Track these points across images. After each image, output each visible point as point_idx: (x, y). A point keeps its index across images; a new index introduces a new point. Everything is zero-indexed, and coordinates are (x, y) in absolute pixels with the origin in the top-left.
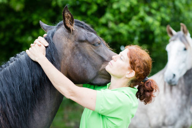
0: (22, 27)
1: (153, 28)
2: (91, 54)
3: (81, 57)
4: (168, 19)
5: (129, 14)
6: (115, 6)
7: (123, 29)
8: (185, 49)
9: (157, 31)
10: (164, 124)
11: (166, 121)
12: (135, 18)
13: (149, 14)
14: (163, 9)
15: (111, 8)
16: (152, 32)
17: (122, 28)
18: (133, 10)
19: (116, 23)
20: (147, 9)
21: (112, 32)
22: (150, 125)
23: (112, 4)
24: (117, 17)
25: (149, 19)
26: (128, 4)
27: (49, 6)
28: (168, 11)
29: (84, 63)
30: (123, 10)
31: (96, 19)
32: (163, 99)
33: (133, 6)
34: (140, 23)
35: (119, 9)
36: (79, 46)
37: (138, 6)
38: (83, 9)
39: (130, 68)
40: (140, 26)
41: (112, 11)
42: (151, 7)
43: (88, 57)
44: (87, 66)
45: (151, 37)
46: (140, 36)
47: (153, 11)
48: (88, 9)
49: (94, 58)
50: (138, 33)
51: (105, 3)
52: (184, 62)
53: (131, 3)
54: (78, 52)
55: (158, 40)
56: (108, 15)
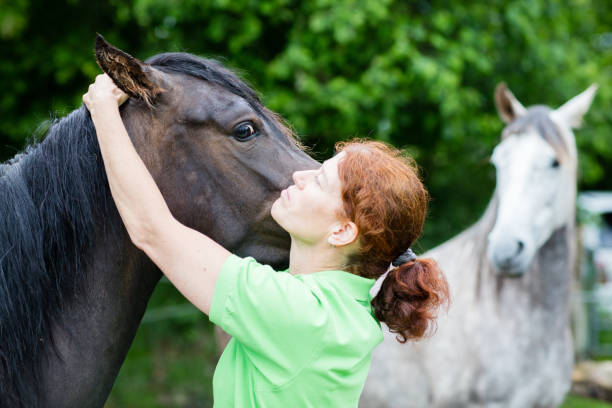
0: (20, 86)
1: (435, 93)
2: (226, 166)
3: (193, 176)
4: (484, 64)
5: (362, 48)
6: (318, 23)
7: (343, 95)
8: (556, 164)
9: (451, 104)
10: (474, 397)
11: (482, 387)
12: (381, 61)
13: (426, 49)
14: (468, 35)
15: (306, 28)
16: (434, 108)
17: (338, 92)
18: (373, 37)
19: (321, 78)
20: (420, 33)
21: (308, 107)
22: (431, 398)
23: (307, 17)
24: (324, 59)
25: (425, 67)
26: (358, 19)
27: (106, 21)
28: (486, 40)
29: (204, 194)
30: (343, 35)
31: (257, 64)
32: (473, 317)
33: (374, 23)
34: (396, 77)
35: (329, 33)
36: (187, 139)
37: (389, 24)
38: (216, 31)
39: (342, 215)
40: (398, 88)
41: (307, 38)
42: (431, 29)
43: (214, 174)
44: (213, 206)
45: (430, 122)
46: (396, 120)
47: (438, 41)
48: (231, 33)
49: (238, 180)
50: (390, 110)
51: (286, 15)
52: (549, 204)
53: (369, 14)
54: (184, 159)
55: (452, 131)
56: (297, 54)
